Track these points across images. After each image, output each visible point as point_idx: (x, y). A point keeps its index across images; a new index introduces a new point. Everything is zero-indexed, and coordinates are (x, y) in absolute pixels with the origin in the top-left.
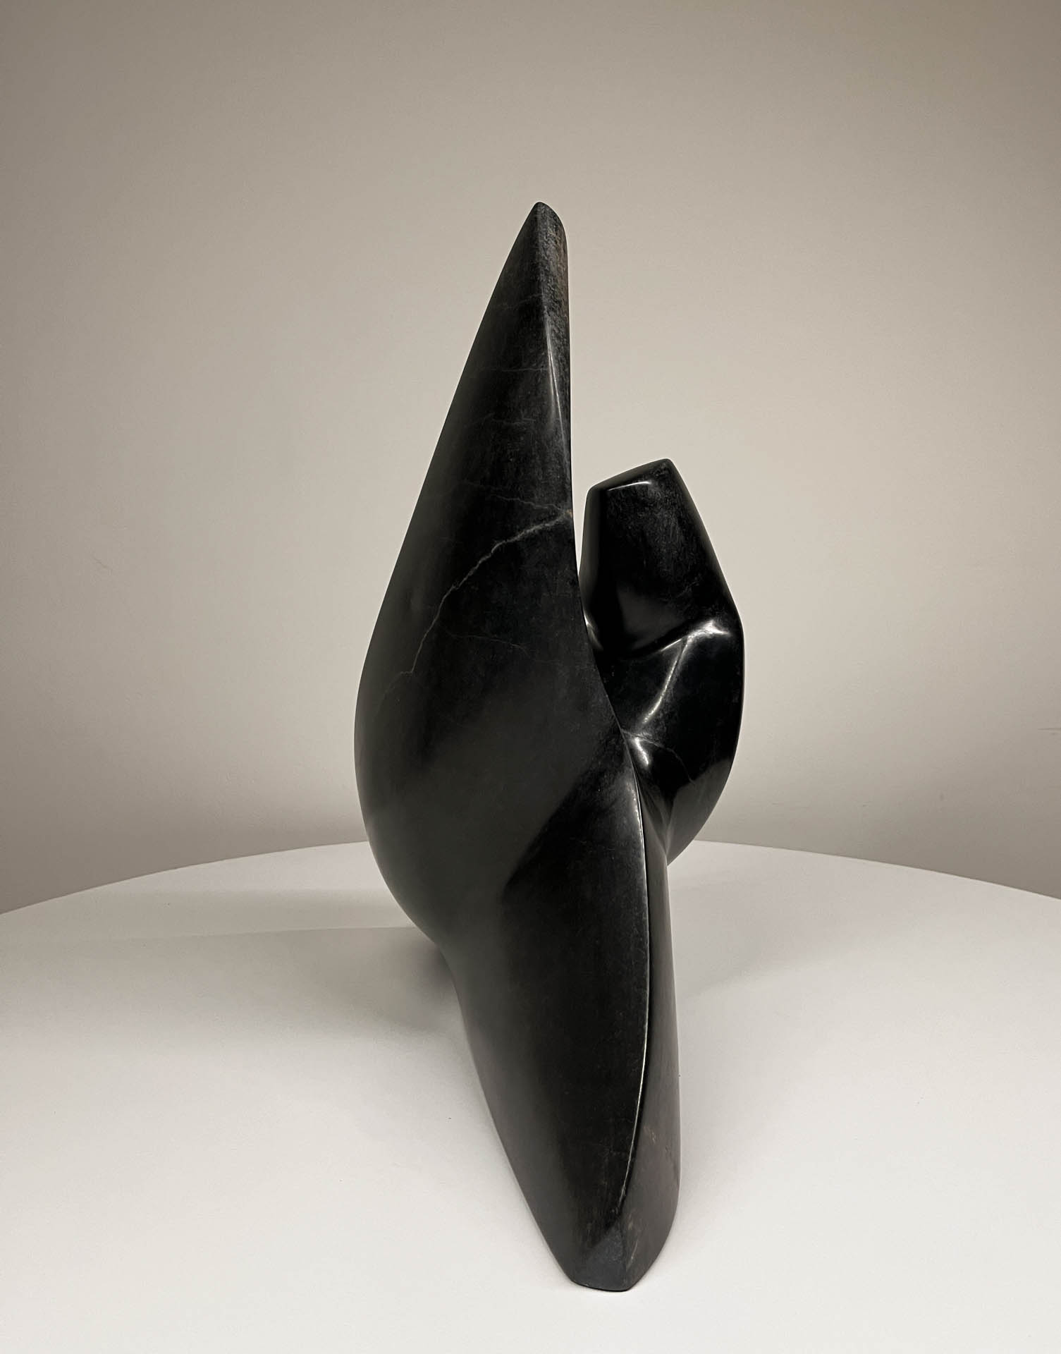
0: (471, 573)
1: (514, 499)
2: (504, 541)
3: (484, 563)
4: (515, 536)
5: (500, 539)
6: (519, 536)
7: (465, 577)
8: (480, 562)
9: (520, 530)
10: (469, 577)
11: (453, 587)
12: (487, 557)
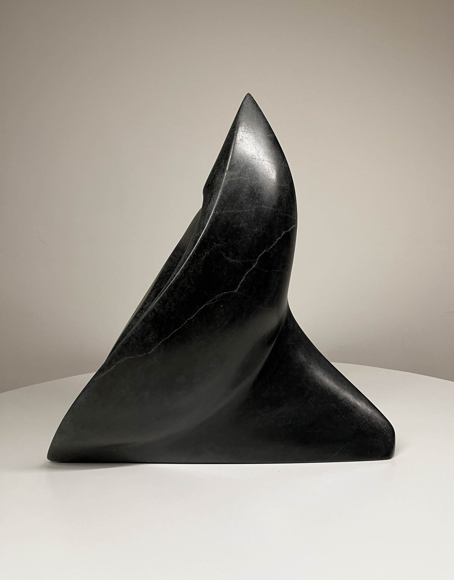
0: (274, 245)
1: (287, 215)
2: (286, 231)
3: (279, 240)
4: (288, 229)
5: (284, 231)
6: (290, 229)
7: (272, 246)
8: (278, 240)
9: (290, 227)
10: (273, 246)
11: (265, 251)
12: (280, 238)
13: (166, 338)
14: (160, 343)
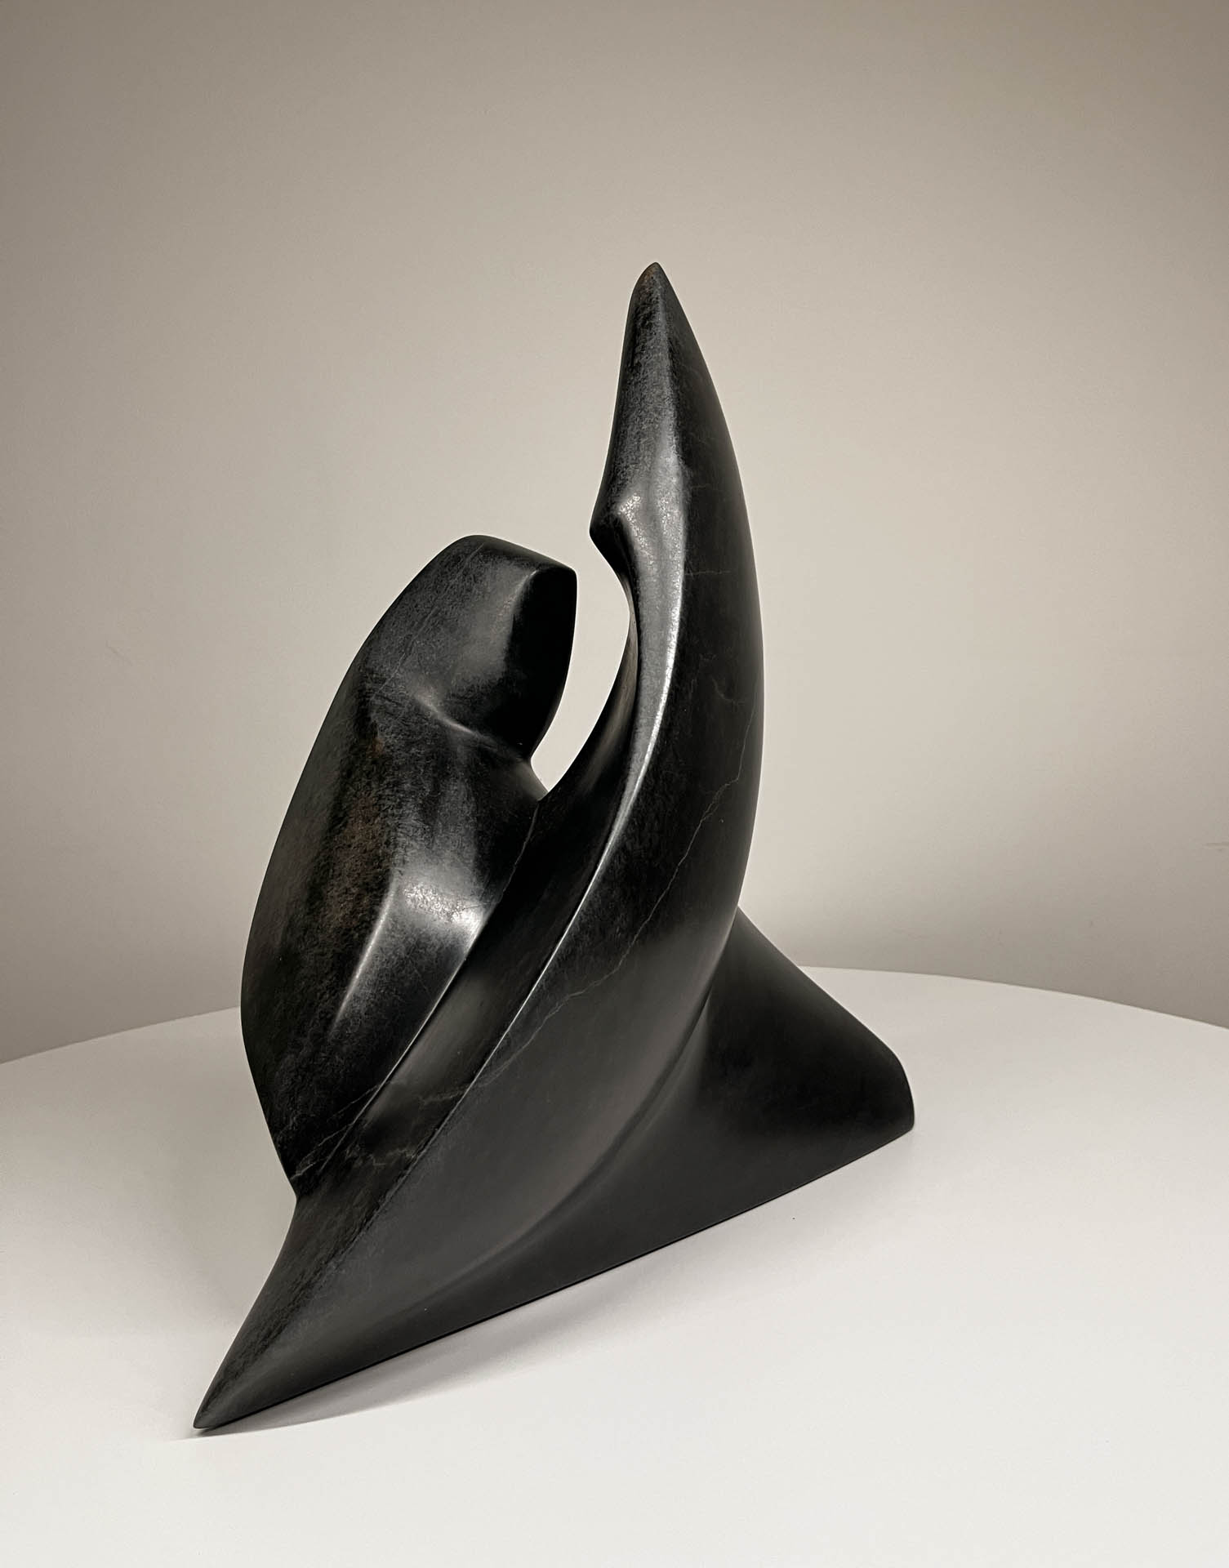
13: (646, 922)
14: (635, 937)
